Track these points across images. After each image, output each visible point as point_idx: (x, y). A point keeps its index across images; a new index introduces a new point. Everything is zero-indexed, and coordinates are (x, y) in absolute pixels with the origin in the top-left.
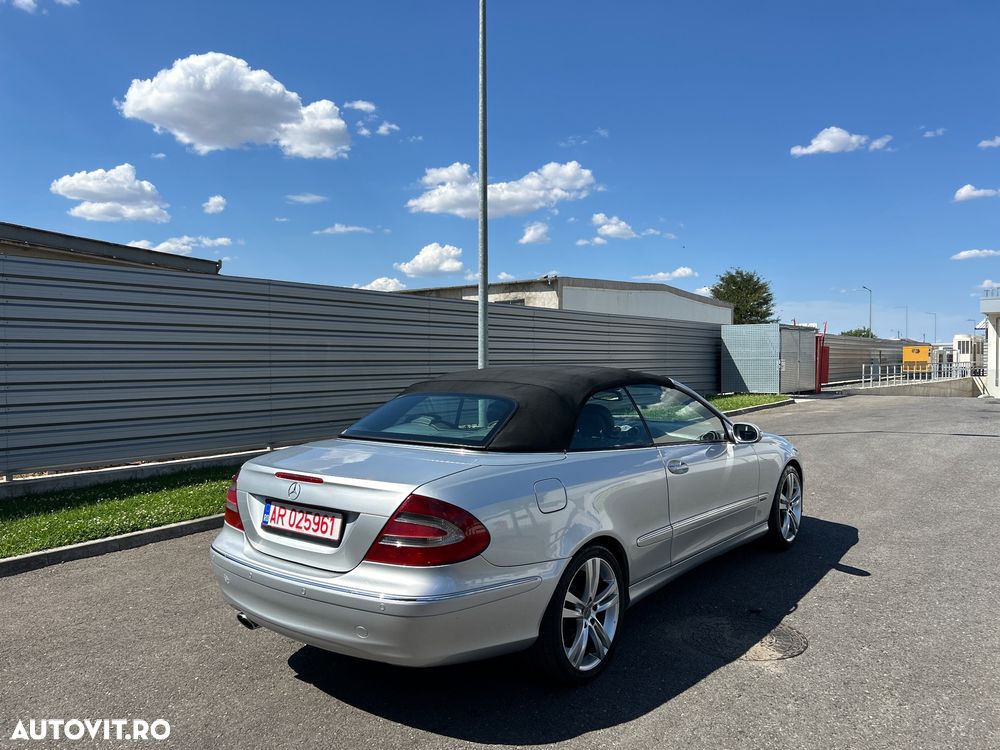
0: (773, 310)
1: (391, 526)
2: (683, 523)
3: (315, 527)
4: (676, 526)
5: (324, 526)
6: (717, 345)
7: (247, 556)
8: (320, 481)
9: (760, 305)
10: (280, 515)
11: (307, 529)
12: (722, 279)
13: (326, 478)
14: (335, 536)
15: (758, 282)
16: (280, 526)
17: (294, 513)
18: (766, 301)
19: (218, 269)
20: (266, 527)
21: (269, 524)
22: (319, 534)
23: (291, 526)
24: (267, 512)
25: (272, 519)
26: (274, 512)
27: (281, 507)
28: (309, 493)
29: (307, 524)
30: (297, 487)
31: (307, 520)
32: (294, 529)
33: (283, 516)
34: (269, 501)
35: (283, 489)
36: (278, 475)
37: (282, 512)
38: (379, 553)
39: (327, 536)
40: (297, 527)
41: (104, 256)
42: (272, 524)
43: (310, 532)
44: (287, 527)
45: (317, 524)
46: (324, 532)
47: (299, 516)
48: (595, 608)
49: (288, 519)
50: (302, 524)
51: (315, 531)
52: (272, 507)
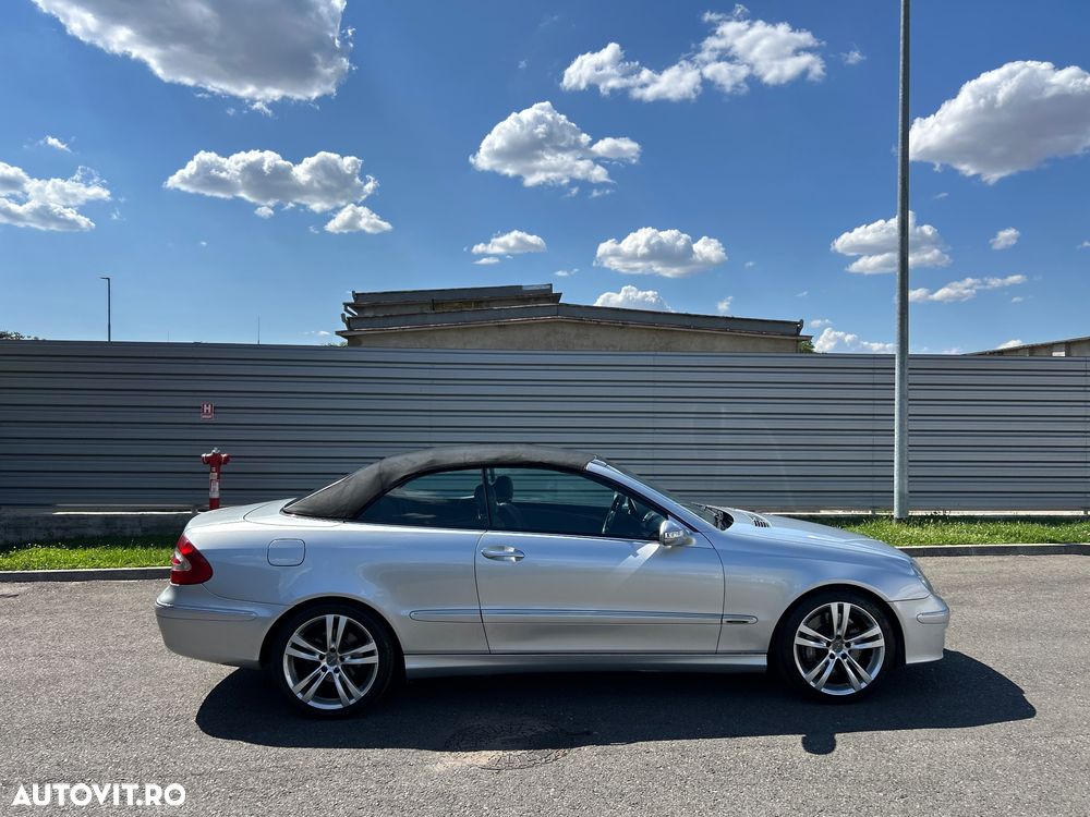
4: (490, 613)
19: (799, 330)
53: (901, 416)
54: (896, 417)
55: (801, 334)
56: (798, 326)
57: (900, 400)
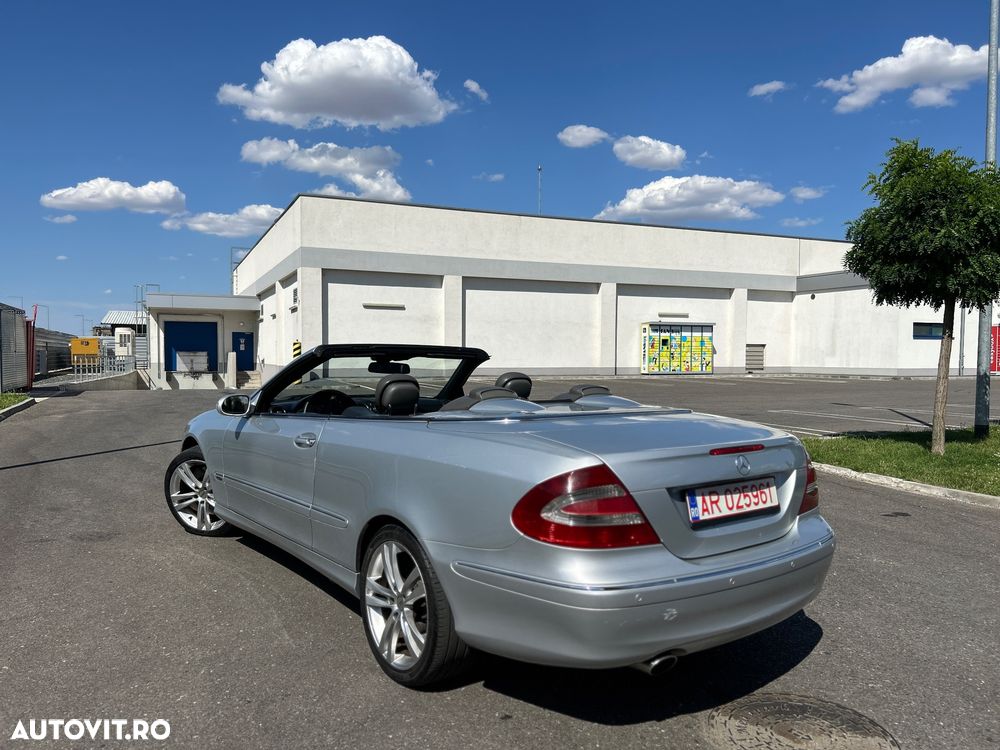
3: (756, 500)
5: (763, 495)
8: (762, 448)
10: (712, 503)
11: (748, 506)
14: (775, 502)
16: (717, 514)
17: (729, 497)
21: (702, 518)
22: (761, 506)
23: (731, 509)
24: (695, 506)
25: (704, 510)
26: (704, 501)
27: (711, 494)
31: (745, 497)
32: (735, 511)
33: (716, 502)
36: (715, 452)
37: (714, 498)
39: (768, 505)
40: (738, 507)
42: (706, 517)
43: (753, 508)
44: (726, 512)
45: (755, 497)
46: (764, 502)
47: (736, 497)
49: (723, 506)
50: (742, 502)
51: (756, 504)
52: (699, 499)
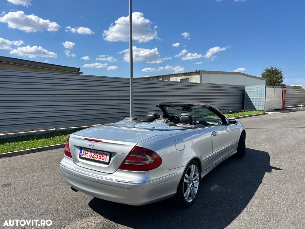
0: (283, 80)
1: (129, 157)
2: (216, 151)
3: (100, 158)
4: (214, 153)
5: (103, 157)
6: (243, 93)
7: (74, 167)
8: (101, 142)
9: (279, 79)
10: (86, 153)
11: (97, 158)
12: (265, 70)
13: (104, 140)
14: (107, 161)
15: (278, 71)
16: (86, 157)
17: (91, 153)
18: (281, 77)
19: (79, 70)
20: (80, 157)
21: (82, 156)
22: (101, 160)
23: (91, 157)
24: (81, 152)
25: (83, 154)
26: (84, 152)
27: (86, 151)
28: (97, 146)
29: (96, 157)
30: (93, 143)
31: (96, 155)
32: (91, 158)
33: (87, 153)
34: (81, 148)
35: (87, 144)
36: (85, 139)
37: (87, 152)
38: (124, 167)
39: (104, 161)
40: (93, 157)
41: (42, 67)
42: (83, 156)
43: (98, 159)
44: (89, 157)
45: (100, 156)
46: (103, 159)
47: (93, 154)
48: (192, 182)
49: (89, 155)
50: (95, 156)
51: (100, 159)
52: (83, 151)
53: (131, 95)
54: (130, 96)
55: (80, 72)
56: (79, 69)
57: (131, 91)
